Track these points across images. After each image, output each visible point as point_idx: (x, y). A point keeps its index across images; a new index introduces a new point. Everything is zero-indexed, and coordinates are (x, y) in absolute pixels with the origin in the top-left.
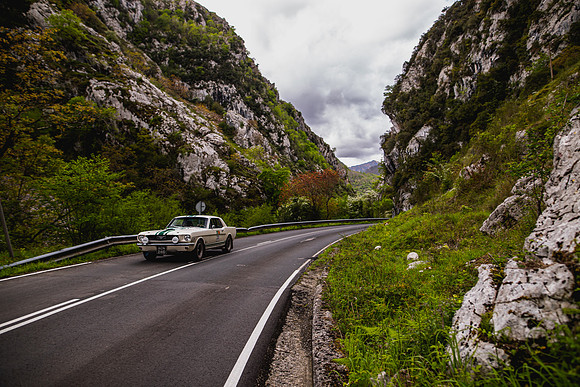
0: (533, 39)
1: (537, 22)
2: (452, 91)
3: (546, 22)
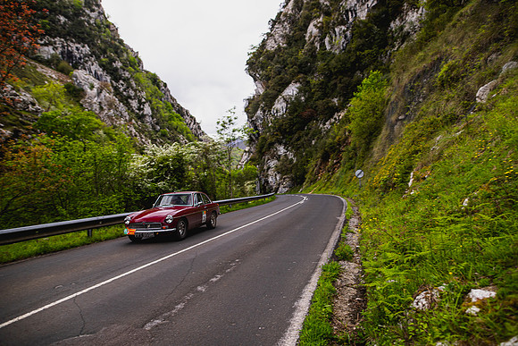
2: (322, 45)
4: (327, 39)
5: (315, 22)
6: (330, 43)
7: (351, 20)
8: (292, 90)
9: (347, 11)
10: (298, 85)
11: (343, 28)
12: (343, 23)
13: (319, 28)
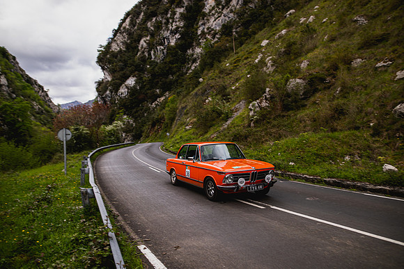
0: (201, 28)
1: (203, 19)
2: (150, 54)
3: (208, 20)
4: (152, 52)
5: (145, 39)
6: (154, 55)
7: (166, 44)
8: (131, 82)
9: (164, 38)
10: (135, 78)
11: (162, 47)
12: (162, 44)
13: (147, 43)
